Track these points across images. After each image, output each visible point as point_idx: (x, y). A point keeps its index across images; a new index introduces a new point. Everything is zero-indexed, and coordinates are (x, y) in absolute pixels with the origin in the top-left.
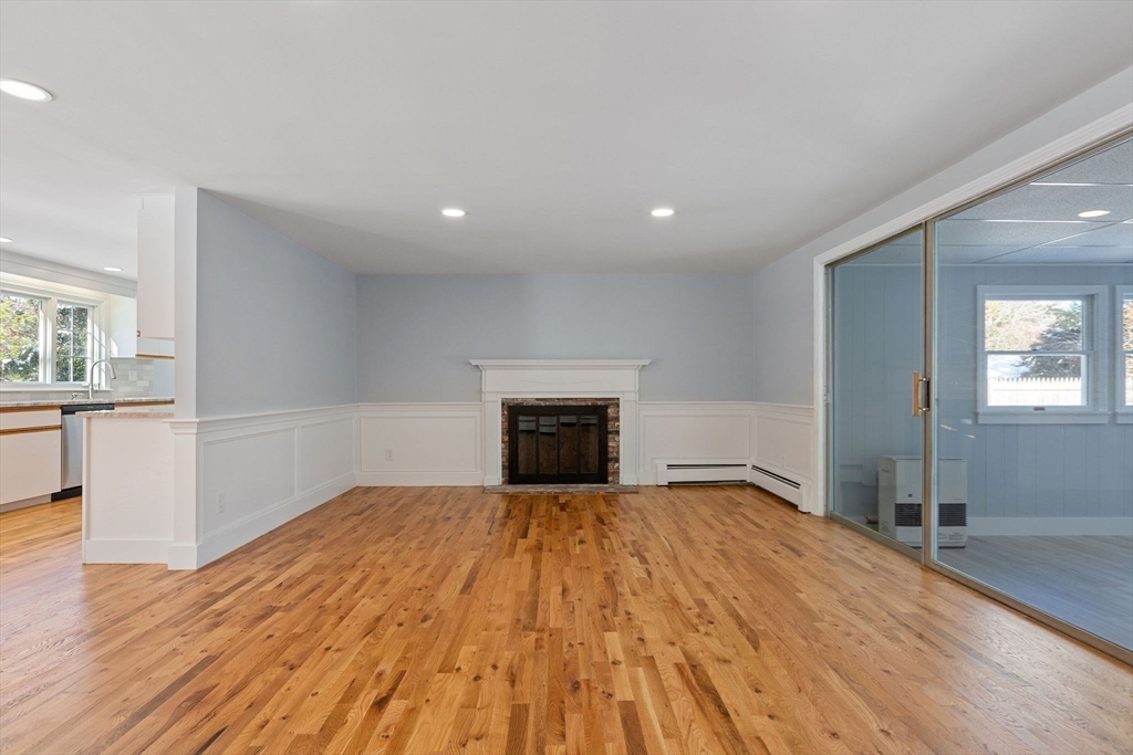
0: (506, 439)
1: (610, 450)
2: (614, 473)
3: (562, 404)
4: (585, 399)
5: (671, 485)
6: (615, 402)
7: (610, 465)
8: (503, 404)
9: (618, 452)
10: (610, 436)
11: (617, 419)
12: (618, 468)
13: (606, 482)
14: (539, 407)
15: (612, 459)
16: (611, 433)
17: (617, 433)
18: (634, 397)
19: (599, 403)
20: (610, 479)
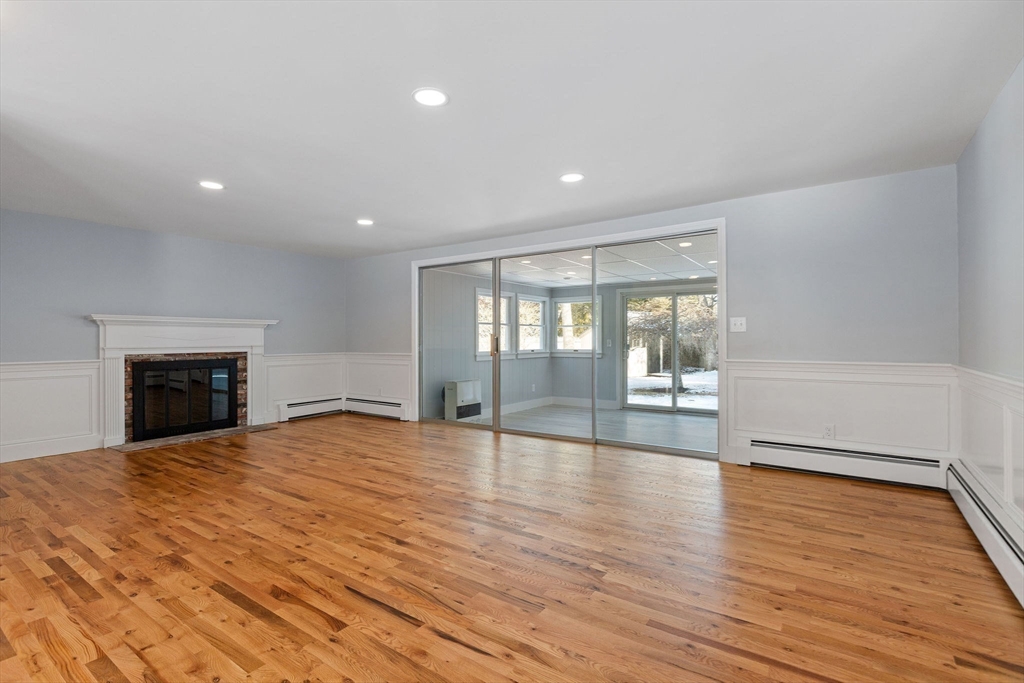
0: (130, 395)
1: (239, 397)
2: (242, 417)
3: (192, 358)
4: (216, 354)
5: (292, 420)
6: (244, 356)
7: (239, 410)
8: (126, 361)
9: (246, 399)
10: (239, 385)
11: (245, 370)
12: (246, 412)
13: (236, 425)
14: (169, 362)
15: (240, 405)
16: (240, 382)
17: (245, 382)
18: (261, 351)
19: (229, 357)
20: (239, 422)
